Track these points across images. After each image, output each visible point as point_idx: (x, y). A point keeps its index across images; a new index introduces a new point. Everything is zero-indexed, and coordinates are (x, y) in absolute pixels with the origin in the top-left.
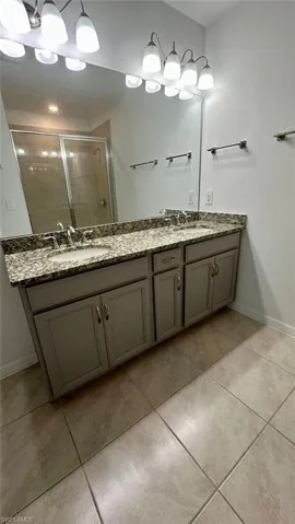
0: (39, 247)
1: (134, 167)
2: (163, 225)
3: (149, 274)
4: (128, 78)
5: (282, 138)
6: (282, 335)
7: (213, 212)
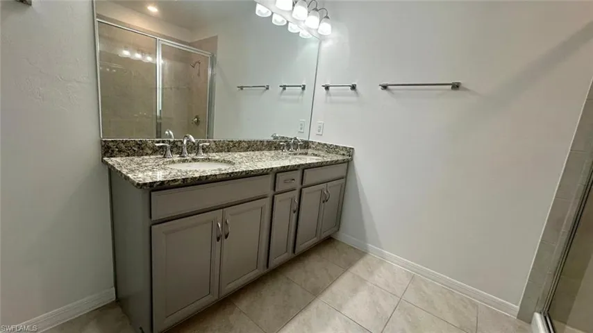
0: (147, 154)
1: (242, 88)
2: (276, 148)
3: (270, 192)
4: (259, 7)
5: (385, 87)
6: (381, 262)
7: (323, 142)
